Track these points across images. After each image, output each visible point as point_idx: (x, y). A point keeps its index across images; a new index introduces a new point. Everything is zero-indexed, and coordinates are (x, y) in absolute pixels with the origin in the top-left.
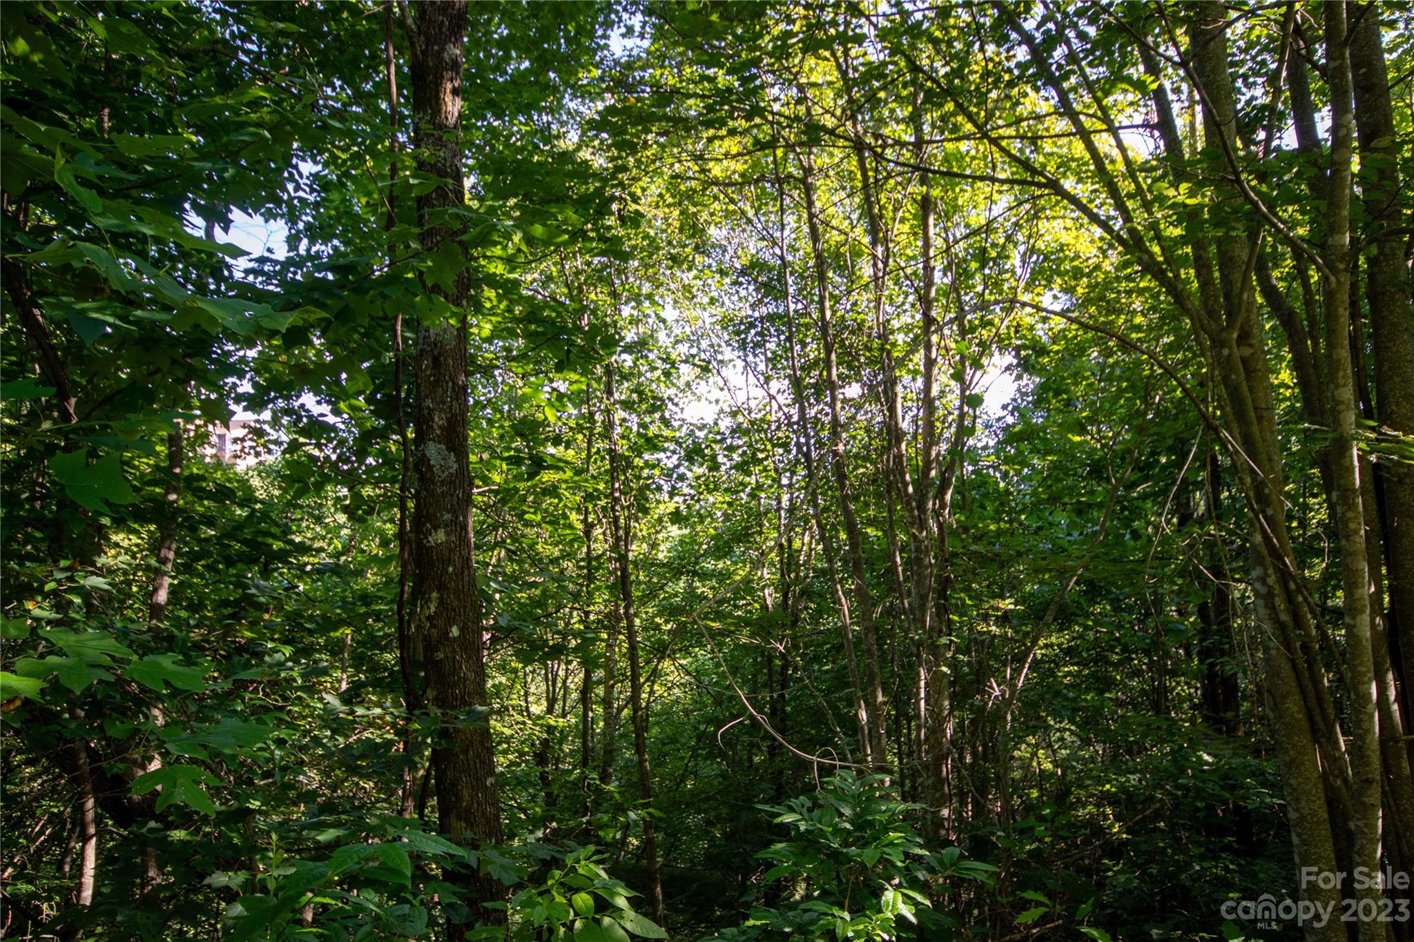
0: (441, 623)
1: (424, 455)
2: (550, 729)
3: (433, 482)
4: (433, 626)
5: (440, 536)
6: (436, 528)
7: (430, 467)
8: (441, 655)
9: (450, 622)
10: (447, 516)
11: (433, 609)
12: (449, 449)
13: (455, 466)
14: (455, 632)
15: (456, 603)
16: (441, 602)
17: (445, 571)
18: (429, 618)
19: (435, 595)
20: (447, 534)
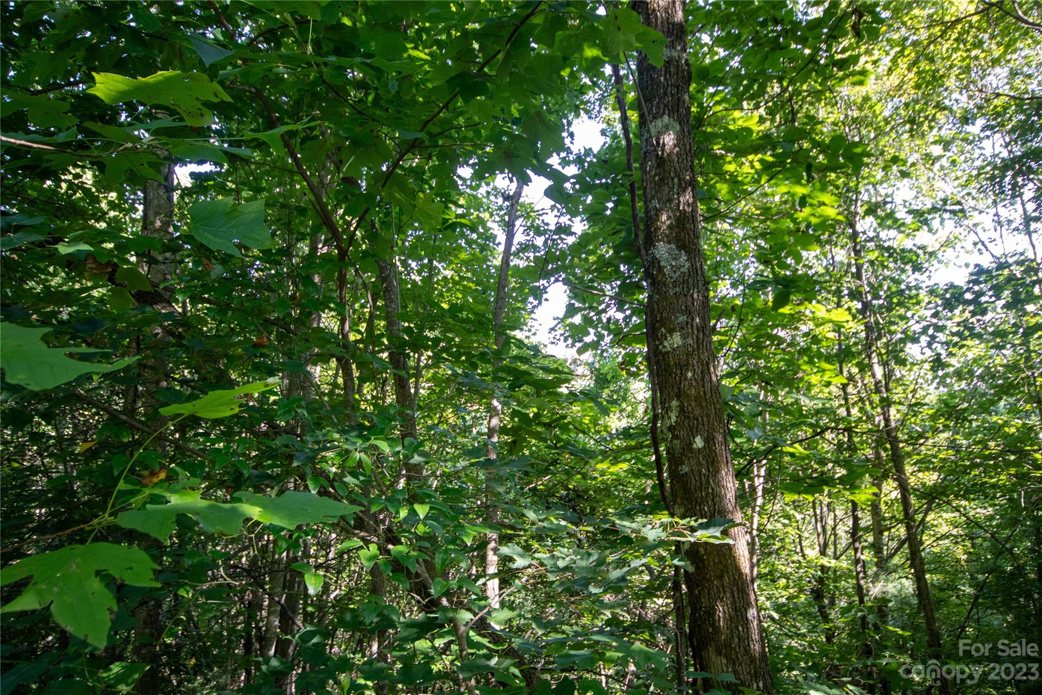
0: (682, 433)
1: (654, 258)
2: (823, 568)
3: (664, 284)
4: (675, 437)
5: (676, 340)
6: (671, 331)
7: (661, 269)
8: (685, 469)
9: (693, 433)
10: (682, 318)
11: (674, 419)
12: (680, 248)
13: (687, 265)
14: (699, 442)
15: (697, 411)
16: (682, 410)
17: (683, 376)
18: (671, 428)
19: (674, 403)
20: (683, 337)
